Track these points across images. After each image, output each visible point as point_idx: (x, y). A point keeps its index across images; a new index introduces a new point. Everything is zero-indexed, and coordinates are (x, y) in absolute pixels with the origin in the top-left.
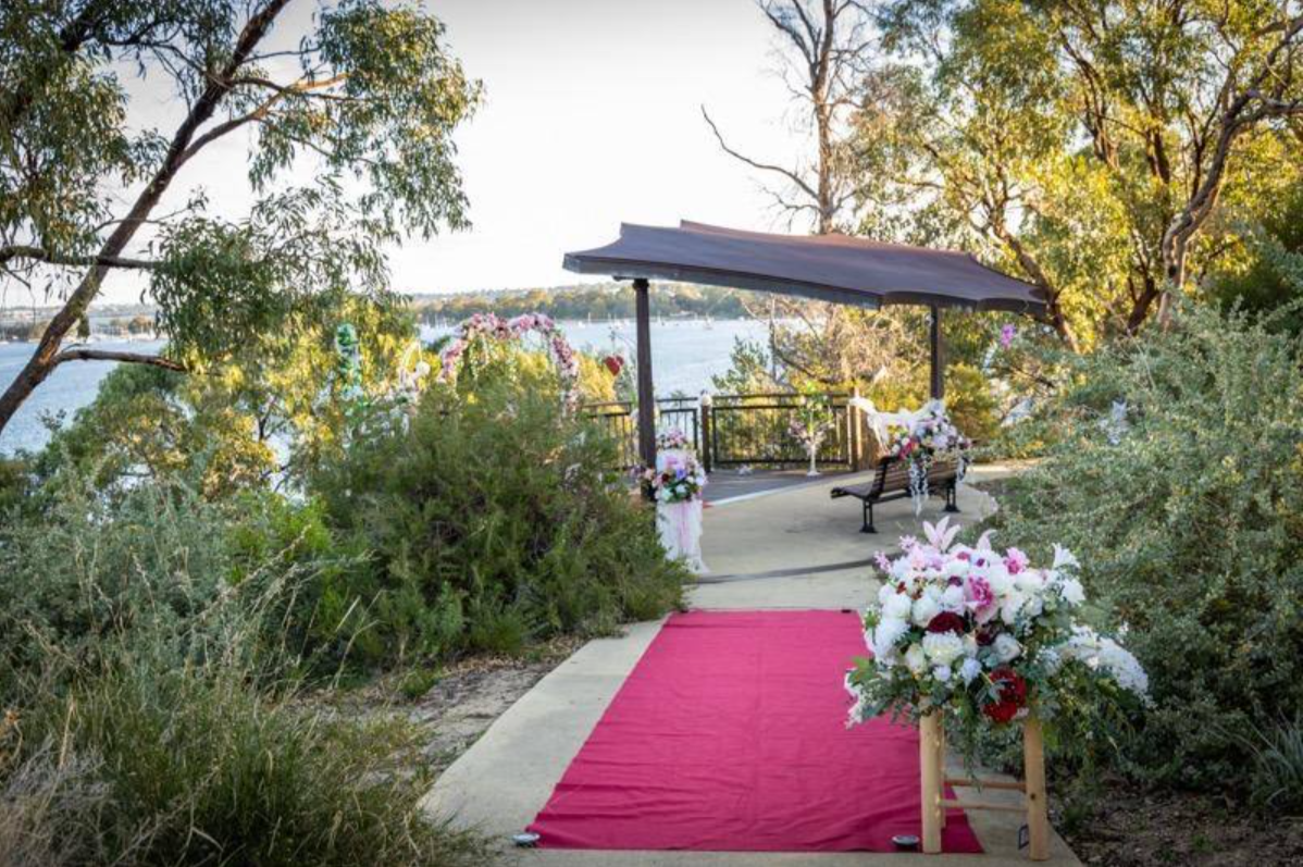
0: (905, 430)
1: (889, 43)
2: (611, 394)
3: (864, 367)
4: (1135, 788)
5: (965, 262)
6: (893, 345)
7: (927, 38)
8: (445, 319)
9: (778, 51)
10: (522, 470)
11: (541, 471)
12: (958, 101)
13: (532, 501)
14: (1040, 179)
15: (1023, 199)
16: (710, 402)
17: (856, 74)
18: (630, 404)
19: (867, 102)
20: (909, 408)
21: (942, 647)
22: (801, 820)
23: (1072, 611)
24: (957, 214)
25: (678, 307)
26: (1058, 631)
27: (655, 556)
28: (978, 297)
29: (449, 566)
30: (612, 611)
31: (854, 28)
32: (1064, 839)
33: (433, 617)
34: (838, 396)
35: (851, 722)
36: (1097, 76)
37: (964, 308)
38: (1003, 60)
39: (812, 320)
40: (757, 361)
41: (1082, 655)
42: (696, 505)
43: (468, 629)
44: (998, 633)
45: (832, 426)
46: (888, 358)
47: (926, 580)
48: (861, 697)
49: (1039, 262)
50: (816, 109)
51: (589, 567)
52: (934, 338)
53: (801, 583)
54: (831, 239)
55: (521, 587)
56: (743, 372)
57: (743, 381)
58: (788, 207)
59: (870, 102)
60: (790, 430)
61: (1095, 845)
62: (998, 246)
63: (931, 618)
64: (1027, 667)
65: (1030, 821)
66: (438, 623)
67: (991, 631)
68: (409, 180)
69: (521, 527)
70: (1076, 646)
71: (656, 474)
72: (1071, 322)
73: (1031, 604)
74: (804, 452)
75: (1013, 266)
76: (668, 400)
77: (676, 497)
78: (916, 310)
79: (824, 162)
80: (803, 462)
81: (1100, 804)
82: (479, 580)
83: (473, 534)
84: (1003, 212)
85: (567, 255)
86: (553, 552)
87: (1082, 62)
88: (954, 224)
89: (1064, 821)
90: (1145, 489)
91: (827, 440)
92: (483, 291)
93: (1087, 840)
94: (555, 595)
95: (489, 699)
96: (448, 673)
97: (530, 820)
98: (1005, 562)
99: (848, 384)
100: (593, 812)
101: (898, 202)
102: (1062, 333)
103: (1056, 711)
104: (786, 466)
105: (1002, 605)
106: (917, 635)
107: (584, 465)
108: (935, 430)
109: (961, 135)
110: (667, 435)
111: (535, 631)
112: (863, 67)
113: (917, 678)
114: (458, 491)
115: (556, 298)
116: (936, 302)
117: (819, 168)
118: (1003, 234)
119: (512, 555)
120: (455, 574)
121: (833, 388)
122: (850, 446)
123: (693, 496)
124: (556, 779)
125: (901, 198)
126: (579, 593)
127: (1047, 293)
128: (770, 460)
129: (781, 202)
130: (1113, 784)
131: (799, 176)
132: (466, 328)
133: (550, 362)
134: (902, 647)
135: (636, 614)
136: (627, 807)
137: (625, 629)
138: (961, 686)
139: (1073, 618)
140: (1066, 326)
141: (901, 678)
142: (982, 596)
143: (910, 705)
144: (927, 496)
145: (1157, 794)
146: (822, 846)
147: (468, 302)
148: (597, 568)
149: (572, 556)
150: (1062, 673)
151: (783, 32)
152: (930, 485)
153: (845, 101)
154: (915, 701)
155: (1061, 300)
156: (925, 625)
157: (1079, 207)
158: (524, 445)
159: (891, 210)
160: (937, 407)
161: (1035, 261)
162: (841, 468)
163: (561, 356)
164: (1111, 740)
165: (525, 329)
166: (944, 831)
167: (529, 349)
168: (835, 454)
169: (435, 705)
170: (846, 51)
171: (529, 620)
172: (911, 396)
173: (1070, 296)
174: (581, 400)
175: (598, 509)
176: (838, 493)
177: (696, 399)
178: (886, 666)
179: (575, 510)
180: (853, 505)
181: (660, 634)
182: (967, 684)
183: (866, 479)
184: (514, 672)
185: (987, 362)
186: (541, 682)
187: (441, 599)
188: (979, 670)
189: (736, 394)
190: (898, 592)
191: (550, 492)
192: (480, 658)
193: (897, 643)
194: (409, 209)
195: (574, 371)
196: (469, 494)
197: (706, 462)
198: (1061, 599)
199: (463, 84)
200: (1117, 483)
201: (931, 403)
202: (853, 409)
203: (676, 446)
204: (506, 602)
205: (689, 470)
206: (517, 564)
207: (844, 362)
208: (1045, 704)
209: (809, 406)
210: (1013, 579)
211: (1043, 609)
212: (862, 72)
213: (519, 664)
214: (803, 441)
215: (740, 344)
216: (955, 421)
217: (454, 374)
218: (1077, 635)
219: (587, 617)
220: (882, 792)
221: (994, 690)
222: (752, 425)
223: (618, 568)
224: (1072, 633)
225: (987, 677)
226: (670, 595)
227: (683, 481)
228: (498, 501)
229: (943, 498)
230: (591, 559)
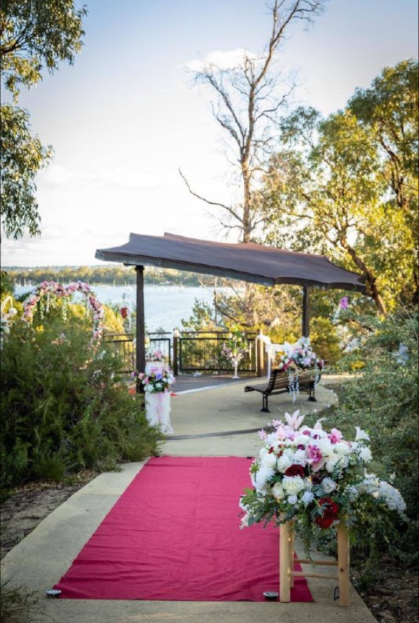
0: (286, 354)
1: (284, 139)
2: (122, 330)
3: (265, 317)
4: (401, 565)
5: (323, 262)
6: (283, 305)
7: (306, 136)
8: (30, 282)
9: (222, 139)
10: (66, 374)
11: (77, 374)
12: (321, 171)
13: (71, 392)
14: (366, 215)
15: (356, 226)
16: (178, 335)
17: (266, 154)
18: (133, 335)
19: (271, 169)
20: (290, 342)
21: (293, 484)
22: (213, 582)
23: (365, 465)
24: (320, 234)
25: (164, 279)
26: (357, 476)
27: (142, 424)
28: (329, 281)
29: (21, 428)
30: (115, 456)
31: (265, 129)
32: (360, 594)
33: (10, 458)
34: (250, 334)
35: (243, 526)
36: (399, 161)
37: (321, 287)
38: (346, 149)
39: (238, 290)
40: (206, 312)
41: (370, 490)
42: (167, 395)
43: (30, 465)
44: (324, 477)
45: (247, 351)
46: (279, 313)
47: (285, 446)
48: (248, 512)
49: (365, 261)
50: (243, 172)
51: (103, 430)
52: (305, 303)
53: (226, 441)
54: (249, 246)
55: (63, 441)
56: (199, 317)
57: (199, 323)
58: (226, 226)
59: (273, 169)
60: (223, 352)
61: (376, 598)
62: (342, 251)
63: (286, 469)
64: (339, 496)
65: (340, 584)
66: (13, 462)
67: (320, 476)
68: (9, 205)
69: (64, 407)
70: (367, 485)
71: (145, 376)
72: (382, 295)
73: (343, 461)
74: (231, 365)
75: (351, 264)
76: (154, 334)
77: (156, 390)
78: (296, 287)
79: (247, 202)
80: (231, 371)
81: (381, 573)
82: (38, 437)
83: (37, 410)
84: (345, 233)
85: (98, 251)
86: (82, 421)
87: (391, 153)
88: (318, 239)
89: (360, 584)
90: (410, 395)
91: (244, 359)
92: (53, 266)
93: (372, 595)
94: (82, 446)
95: (40, 508)
96: (17, 491)
97: (56, 582)
98: (329, 437)
99: (257, 327)
100: (93, 577)
101: (287, 225)
102: (378, 302)
103: (355, 522)
104: (222, 372)
105: (326, 461)
106: (279, 477)
107: (102, 371)
108: (304, 355)
109: (323, 190)
110: (152, 354)
111: (70, 467)
112: (269, 151)
113: (279, 502)
114: (28, 384)
115: (95, 272)
116: (307, 283)
117: (244, 206)
118: (345, 245)
119: (58, 422)
120: (25, 433)
121: (248, 329)
122: (256, 362)
123: (166, 389)
124: (74, 556)
125: (289, 223)
126: (96, 446)
127: (369, 278)
128: (212, 369)
129: (222, 223)
130: (389, 562)
131: (233, 210)
132: (39, 289)
133: (87, 310)
134: (271, 484)
135: (129, 457)
136: (114, 574)
137: (122, 466)
138: (303, 507)
139: (365, 469)
140: (379, 297)
141: (270, 502)
142: (316, 456)
143: (274, 516)
144: (298, 392)
145: (412, 568)
146: (224, 597)
147: (44, 272)
148: (107, 431)
149: (93, 423)
150: (359, 500)
151: (225, 129)
152: (301, 385)
153: (259, 169)
154: (278, 515)
155: (377, 282)
156: (284, 471)
157: (387, 231)
158: (67, 359)
159: (284, 230)
160: (306, 342)
161: (363, 261)
162: (251, 374)
163: (94, 307)
164: (386, 538)
165: (73, 290)
166: (292, 589)
167: (75, 303)
168: (248, 366)
169: (8, 511)
170: (260, 141)
171: (67, 461)
172: (292, 334)
173: (381, 281)
174: (104, 332)
175: (109, 396)
176: (249, 389)
177: (169, 333)
178: (261, 495)
179: (96, 397)
180: (257, 396)
181: (143, 469)
182: (306, 506)
183: (264, 381)
184: (56, 491)
185: (336, 316)
186: (70, 498)
187: (15, 448)
188: (312, 498)
189: (195, 330)
190: (270, 453)
191: (82, 386)
192: (37, 483)
193: (268, 482)
194: (8, 222)
195: (101, 315)
196: (34, 387)
197: (175, 369)
198: (359, 458)
199: (41, 148)
200: (394, 392)
201: (302, 339)
202: (259, 341)
203: (158, 360)
204: (54, 450)
205: (164, 375)
206: (61, 428)
207: (255, 315)
208: (349, 518)
209: (234, 339)
210: (333, 447)
211: (349, 463)
212: (269, 153)
213: (59, 486)
214: (231, 359)
215: (197, 302)
216: (315, 350)
217: (31, 315)
218: (367, 479)
219: (100, 460)
220: (260, 566)
221: (320, 509)
222: (202, 349)
223: (119, 431)
224: (364, 478)
225: (317, 502)
226: (150, 447)
227: (160, 381)
228: (51, 391)
229: (308, 393)
230: (104, 426)
